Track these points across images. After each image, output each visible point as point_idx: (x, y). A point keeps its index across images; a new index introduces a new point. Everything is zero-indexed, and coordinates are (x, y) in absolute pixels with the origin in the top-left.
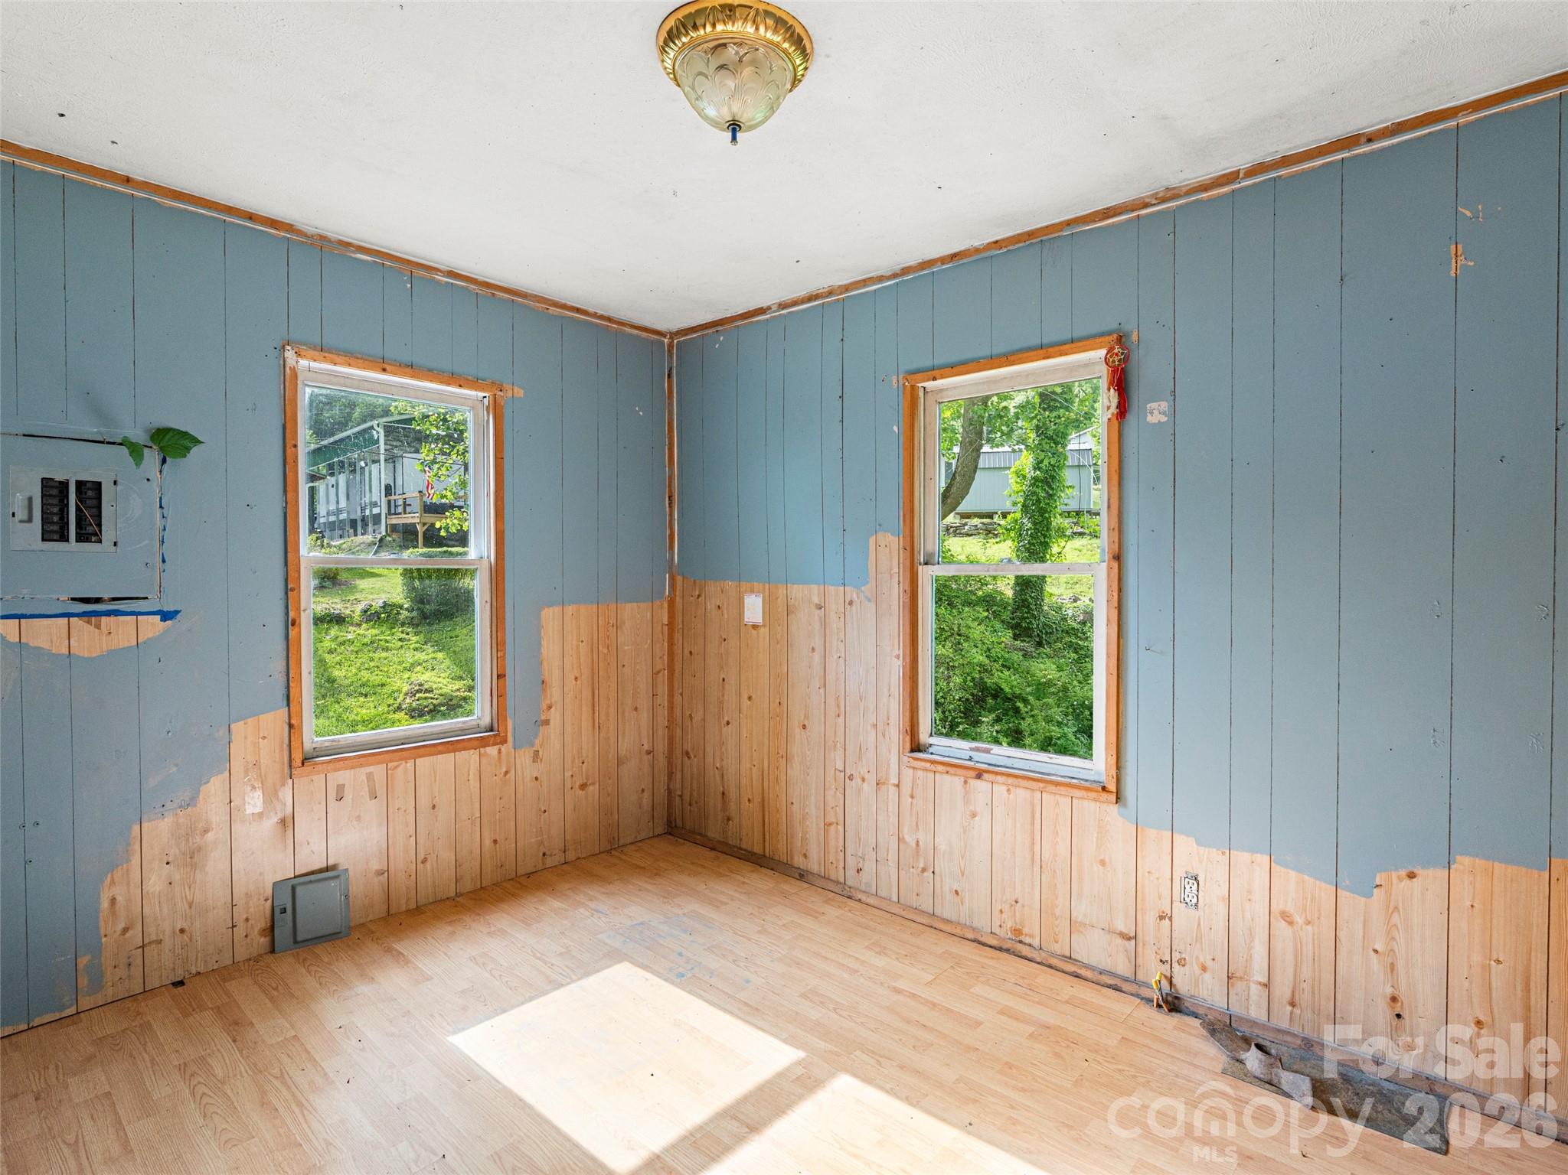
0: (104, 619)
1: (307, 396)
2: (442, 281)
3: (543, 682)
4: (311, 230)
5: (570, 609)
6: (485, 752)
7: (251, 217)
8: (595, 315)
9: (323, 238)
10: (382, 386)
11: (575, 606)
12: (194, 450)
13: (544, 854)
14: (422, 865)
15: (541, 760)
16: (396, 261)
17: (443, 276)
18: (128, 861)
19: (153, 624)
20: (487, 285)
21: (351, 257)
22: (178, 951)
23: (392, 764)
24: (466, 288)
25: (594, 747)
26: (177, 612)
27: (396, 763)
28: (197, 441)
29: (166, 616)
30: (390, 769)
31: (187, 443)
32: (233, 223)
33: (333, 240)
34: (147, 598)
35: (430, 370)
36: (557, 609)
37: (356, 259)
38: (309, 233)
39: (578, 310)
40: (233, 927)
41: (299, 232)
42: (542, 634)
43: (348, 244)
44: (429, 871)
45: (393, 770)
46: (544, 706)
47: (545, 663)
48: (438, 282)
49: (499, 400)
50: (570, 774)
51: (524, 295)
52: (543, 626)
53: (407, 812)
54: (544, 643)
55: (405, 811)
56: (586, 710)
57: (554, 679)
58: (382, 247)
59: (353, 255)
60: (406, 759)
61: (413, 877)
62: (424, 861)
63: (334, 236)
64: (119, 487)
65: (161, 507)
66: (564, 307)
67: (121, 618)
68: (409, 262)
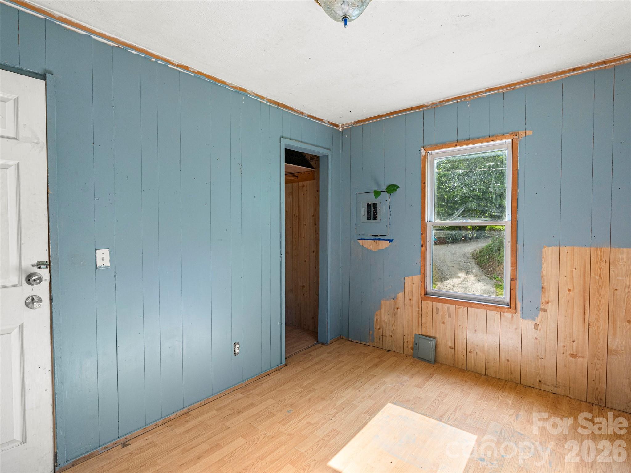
0: (377, 241)
1: (436, 163)
2: (484, 96)
3: (543, 288)
4: (428, 104)
5: (564, 249)
6: (504, 315)
7: (411, 109)
8: (591, 66)
9: (433, 104)
10: (463, 151)
11: (570, 248)
12: (398, 190)
13: (540, 381)
14: (469, 353)
15: (540, 330)
16: (462, 98)
17: (484, 94)
18: (380, 310)
19: (387, 243)
20: (509, 86)
21: (445, 105)
22: (390, 342)
23: (458, 306)
24: (498, 93)
25: (584, 335)
26: (393, 240)
27: (459, 306)
28: (398, 187)
29: (391, 241)
30: (457, 308)
31: (395, 188)
32: (408, 114)
33: (437, 102)
34: (386, 235)
35: (478, 138)
36: (556, 249)
37: (447, 105)
38: (429, 105)
39: (574, 70)
40: (404, 342)
41: (426, 106)
42: (543, 261)
43: (443, 101)
44: (472, 357)
45: (458, 309)
46: (543, 300)
47: (545, 278)
48: (483, 97)
49: (515, 141)
50: (562, 344)
51: (533, 80)
52: (543, 257)
53: (463, 328)
54: (544, 266)
55: (463, 327)
56: (578, 311)
57: (552, 287)
58: (454, 96)
59: (446, 104)
60: (464, 306)
61: (465, 356)
62: (470, 352)
63: (436, 101)
64: (381, 204)
65: (390, 208)
66: (563, 72)
67: (381, 241)
68: (467, 96)
